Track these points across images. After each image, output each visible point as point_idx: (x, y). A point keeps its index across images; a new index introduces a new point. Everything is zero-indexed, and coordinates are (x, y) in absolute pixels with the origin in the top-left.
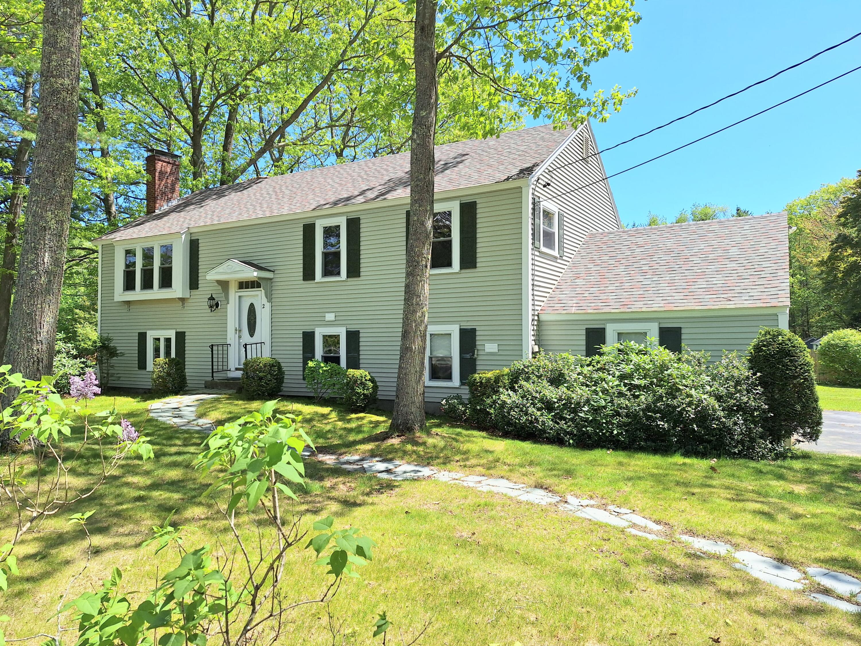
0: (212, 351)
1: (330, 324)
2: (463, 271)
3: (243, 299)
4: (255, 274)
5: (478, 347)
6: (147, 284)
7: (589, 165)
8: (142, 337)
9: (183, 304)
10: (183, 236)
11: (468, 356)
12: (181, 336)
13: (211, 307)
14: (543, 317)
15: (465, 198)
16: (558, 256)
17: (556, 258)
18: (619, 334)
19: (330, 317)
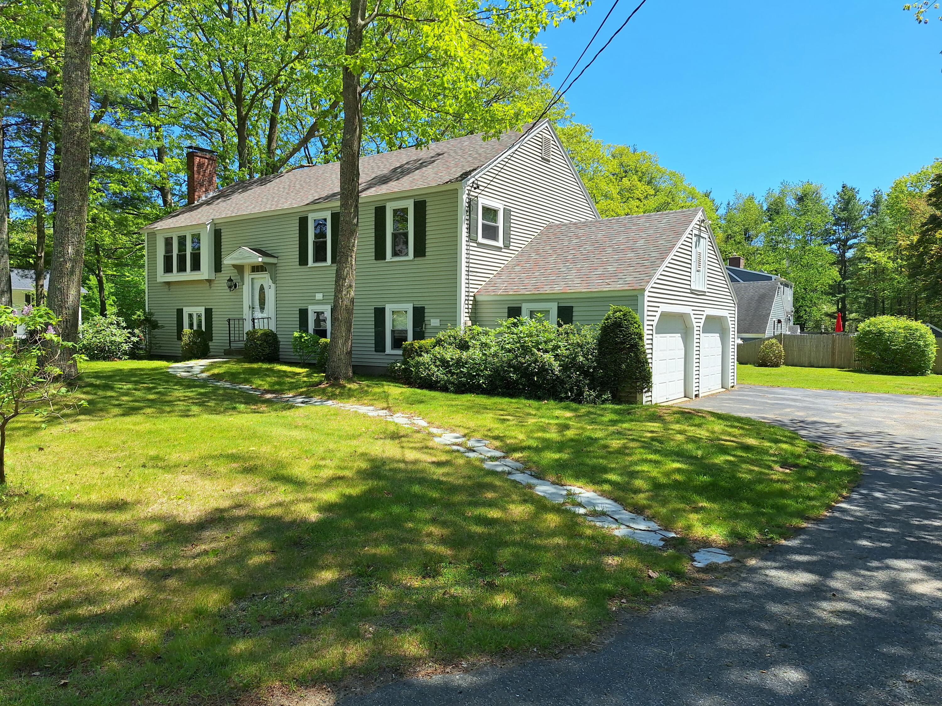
0: (229, 324)
1: (319, 303)
2: (416, 259)
3: (255, 281)
4: (260, 259)
5: (426, 322)
6: (182, 268)
7: (551, 163)
8: (180, 312)
9: (210, 285)
10: (208, 227)
11: (418, 330)
12: (209, 312)
13: (230, 287)
14: (479, 298)
15: (419, 197)
16: (503, 246)
17: (501, 248)
18: (531, 311)
19: (319, 296)
